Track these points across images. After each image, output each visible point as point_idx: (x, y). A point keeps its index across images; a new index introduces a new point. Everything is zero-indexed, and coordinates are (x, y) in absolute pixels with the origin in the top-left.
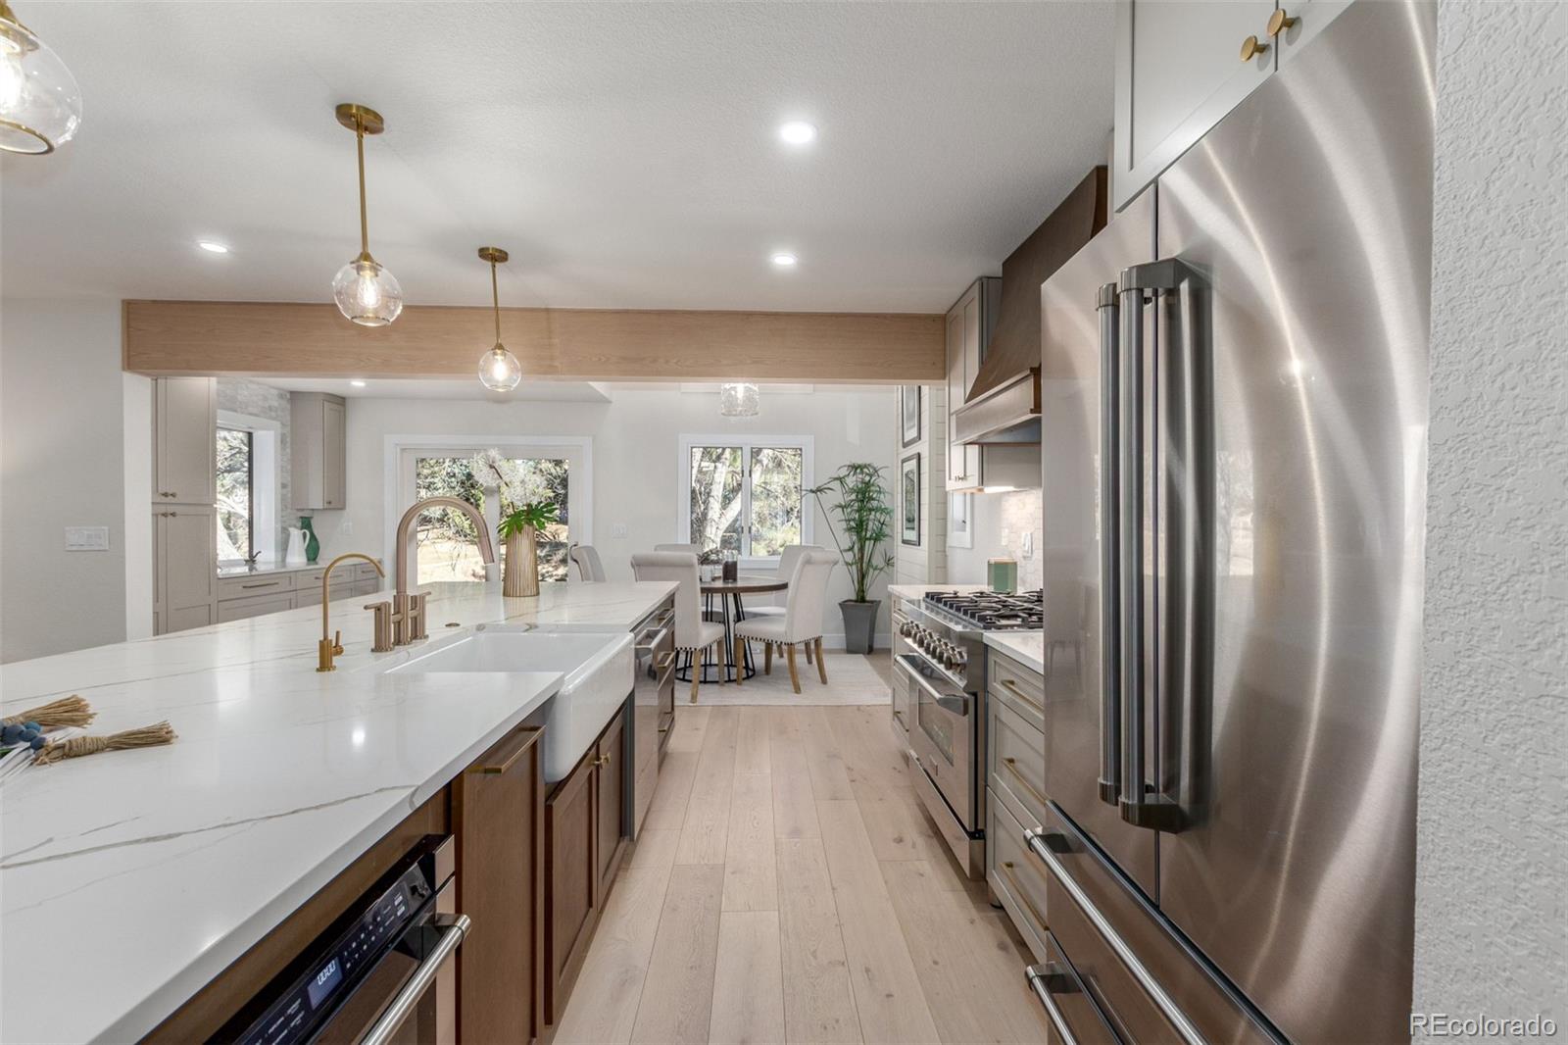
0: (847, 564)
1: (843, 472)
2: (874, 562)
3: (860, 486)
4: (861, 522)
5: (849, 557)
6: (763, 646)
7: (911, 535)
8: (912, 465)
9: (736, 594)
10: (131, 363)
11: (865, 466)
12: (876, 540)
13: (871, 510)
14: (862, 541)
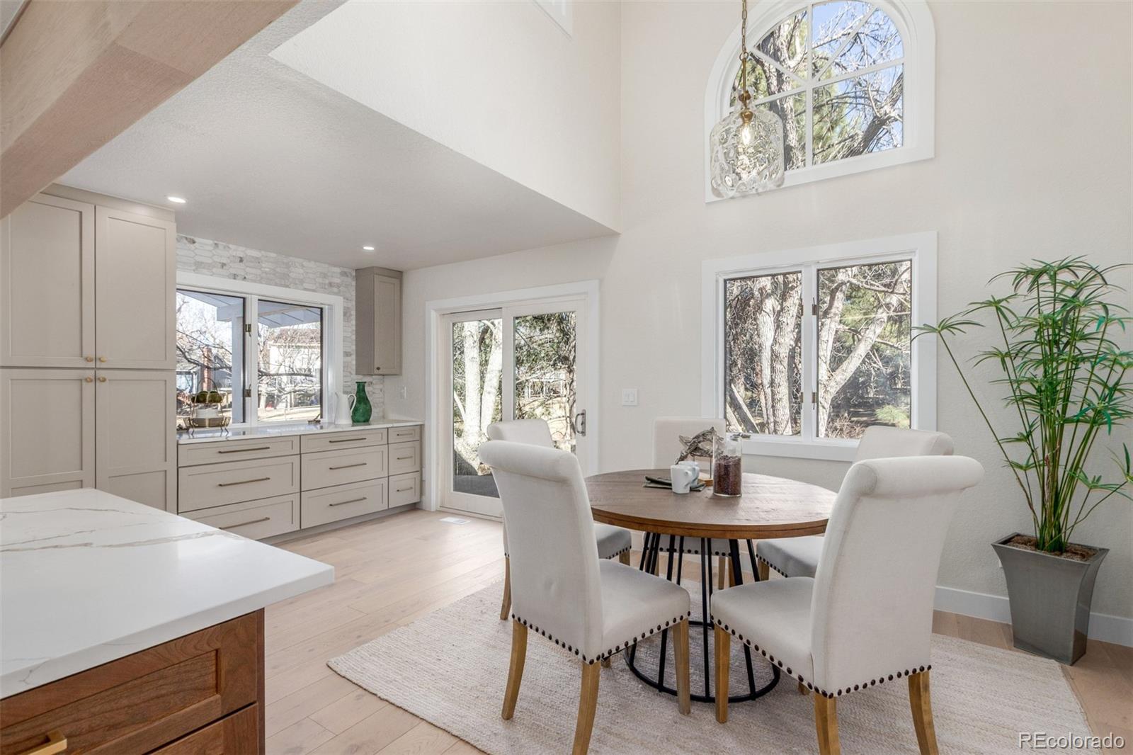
1: (1003, 288)
2: (1089, 471)
3: (1047, 310)
4: (1052, 385)
13: (1078, 360)
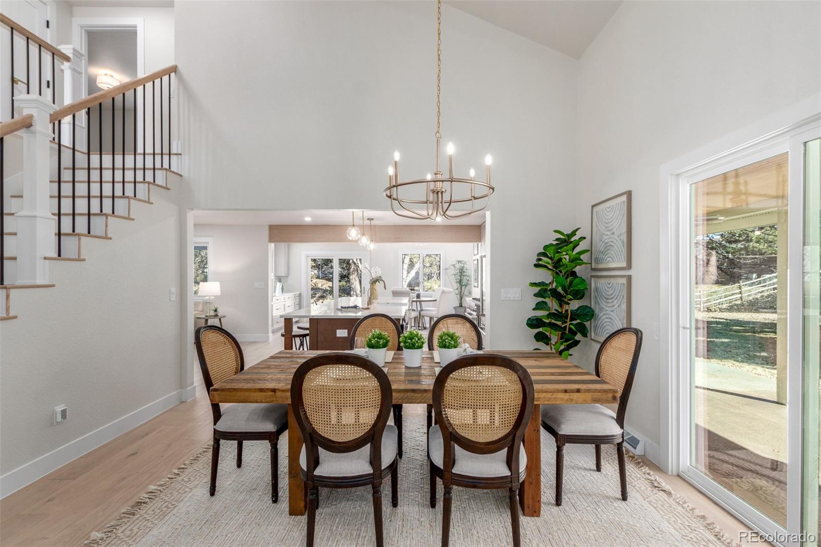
0: (456, 294)
2: (465, 293)
3: (460, 268)
4: (461, 279)
5: (457, 292)
6: (429, 318)
7: (476, 284)
8: (476, 262)
9: (420, 302)
10: (271, 241)
11: (462, 261)
12: (466, 286)
13: (464, 276)
14: (461, 286)
